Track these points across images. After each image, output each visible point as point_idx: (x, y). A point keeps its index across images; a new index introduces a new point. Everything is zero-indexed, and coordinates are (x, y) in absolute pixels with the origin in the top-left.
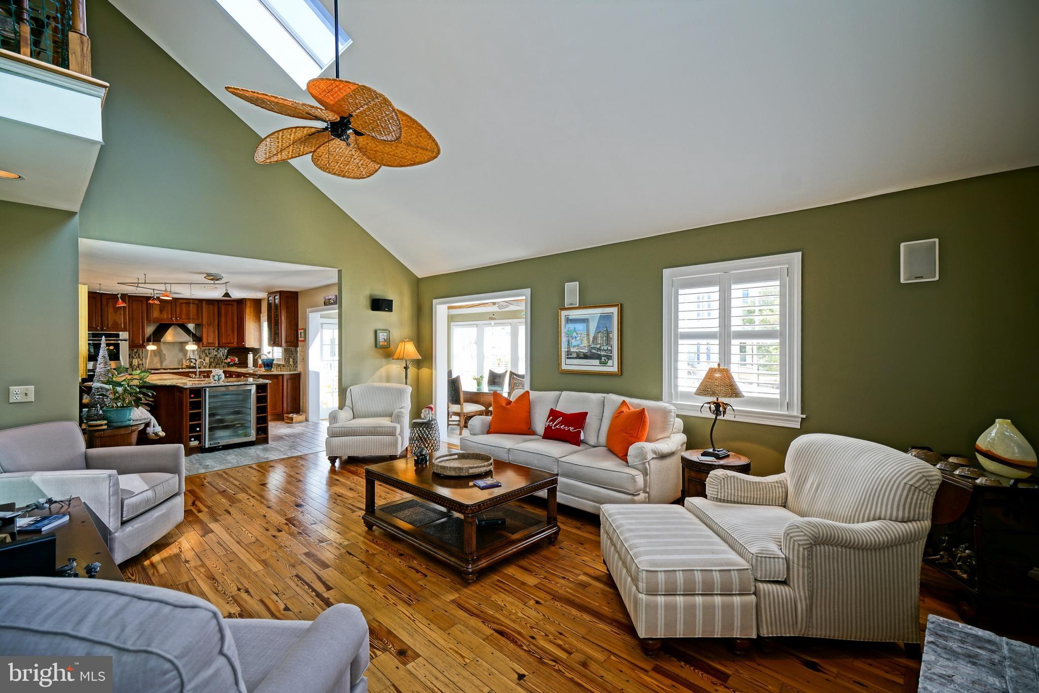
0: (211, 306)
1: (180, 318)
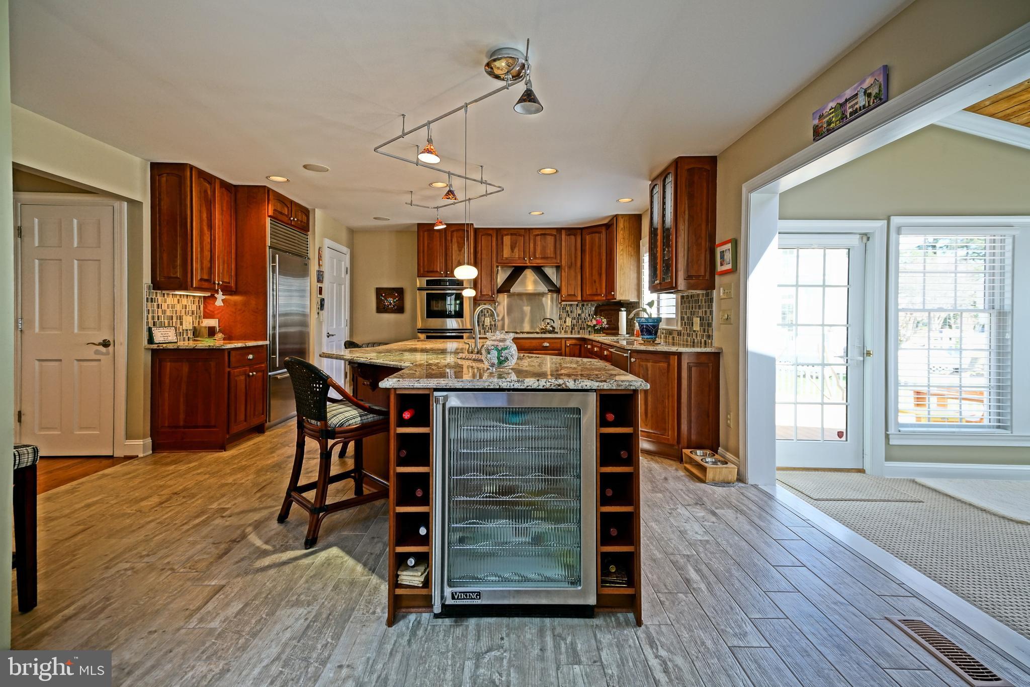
0: (573, 237)
1: (535, 258)
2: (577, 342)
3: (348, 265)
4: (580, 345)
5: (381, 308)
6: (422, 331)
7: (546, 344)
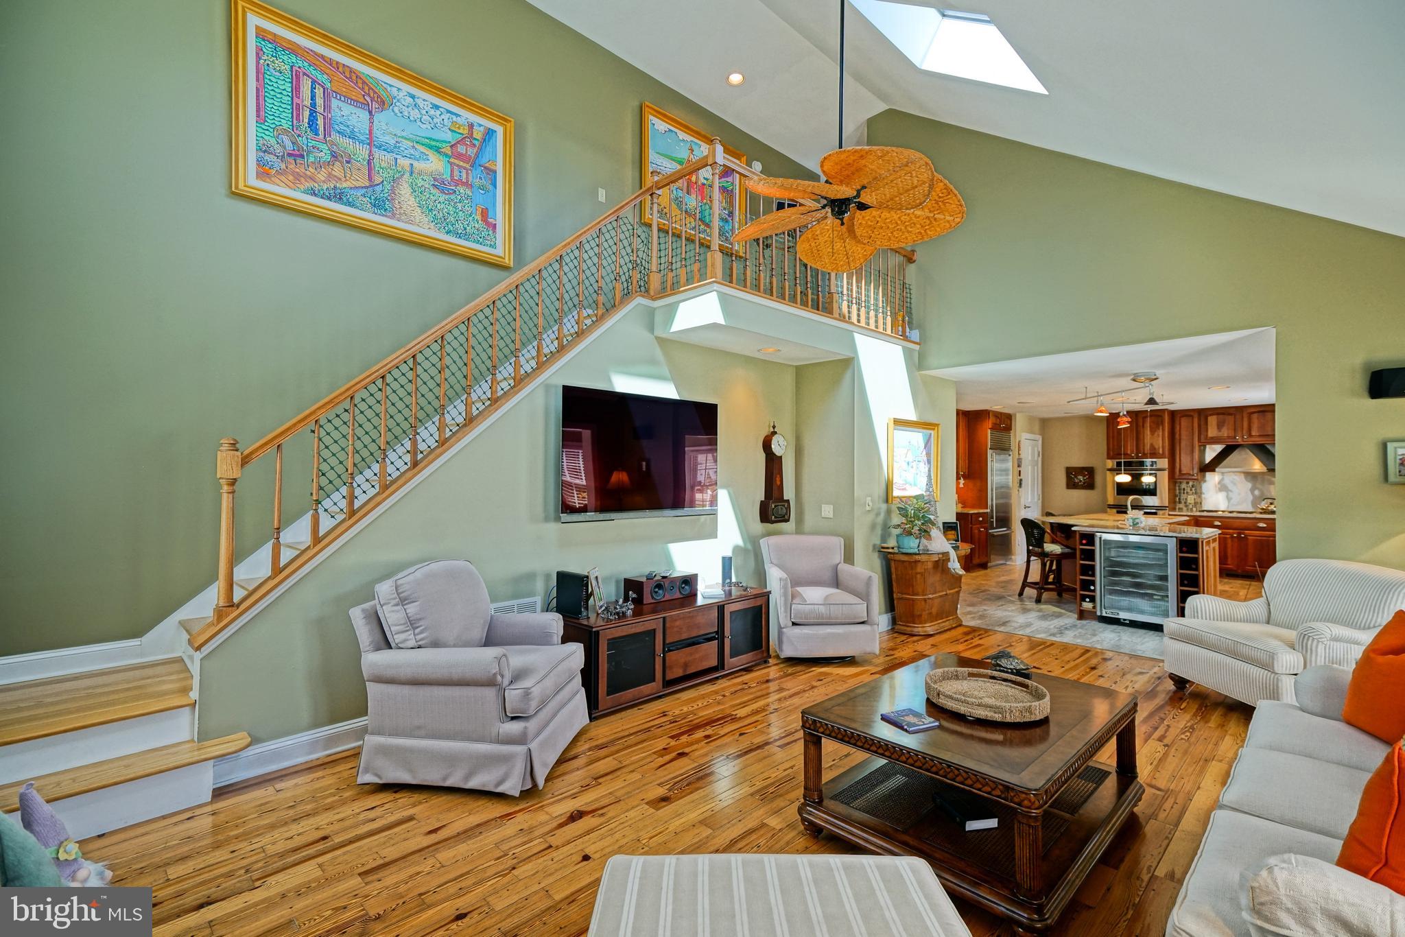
1: (1250, 436)
3: (1040, 450)
5: (1071, 484)
6: (1111, 507)
7: (1262, 525)
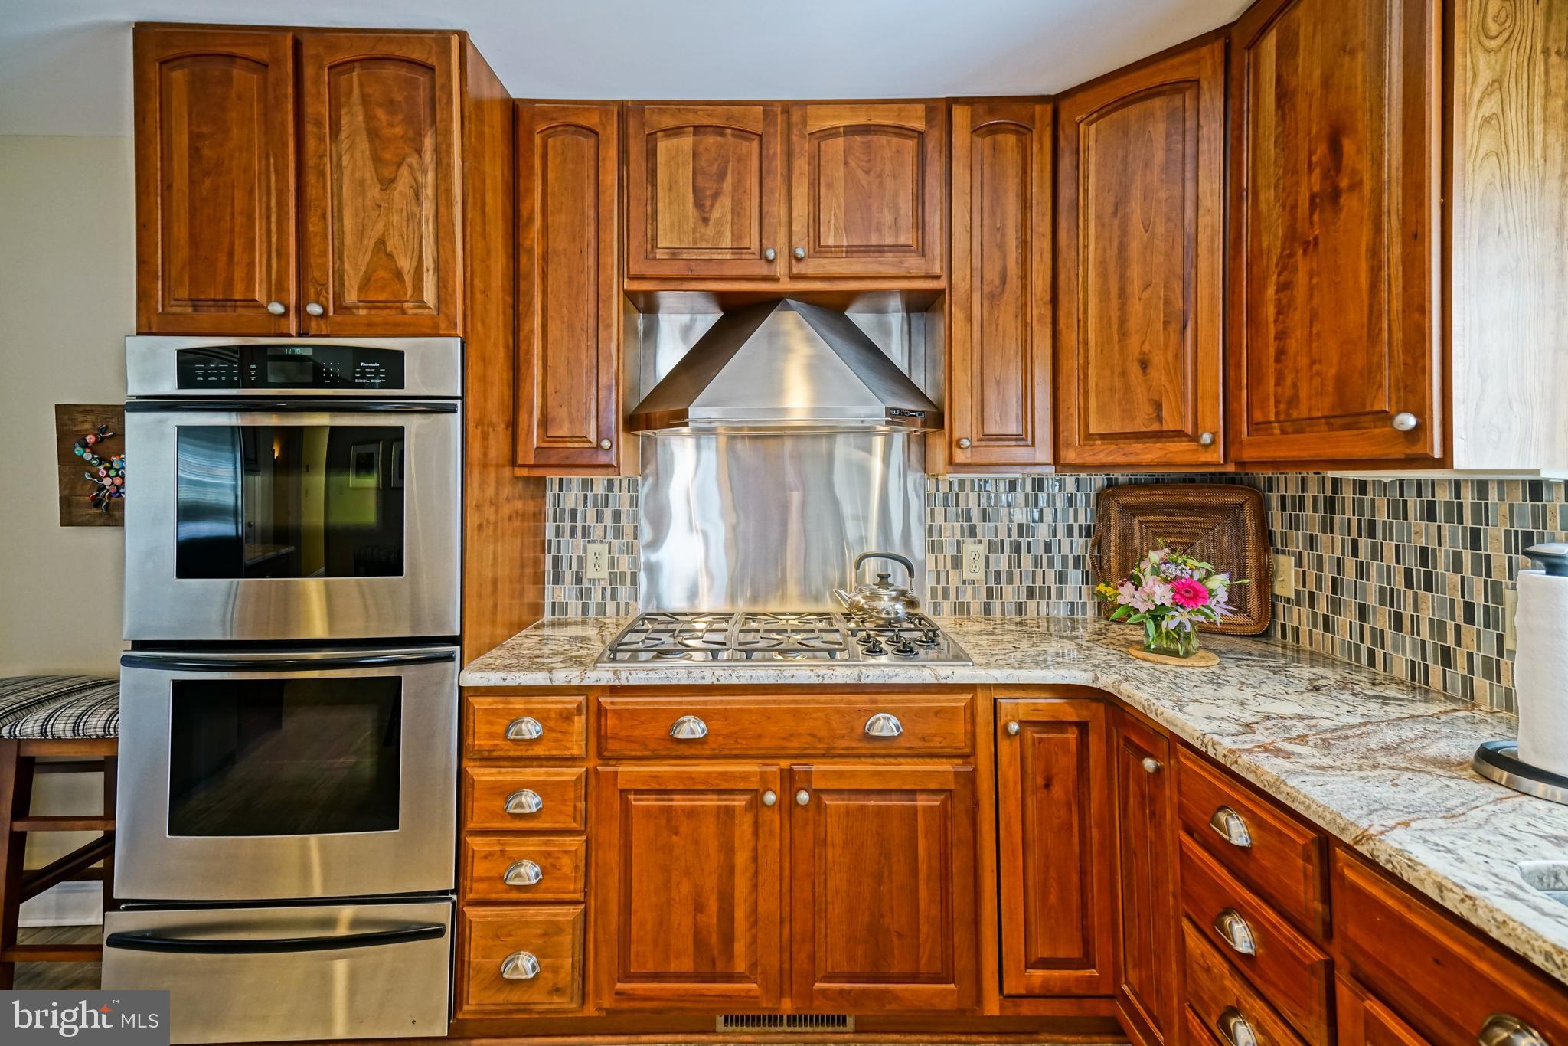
1: (819, 249)
2: (1068, 712)
4: (1082, 727)
